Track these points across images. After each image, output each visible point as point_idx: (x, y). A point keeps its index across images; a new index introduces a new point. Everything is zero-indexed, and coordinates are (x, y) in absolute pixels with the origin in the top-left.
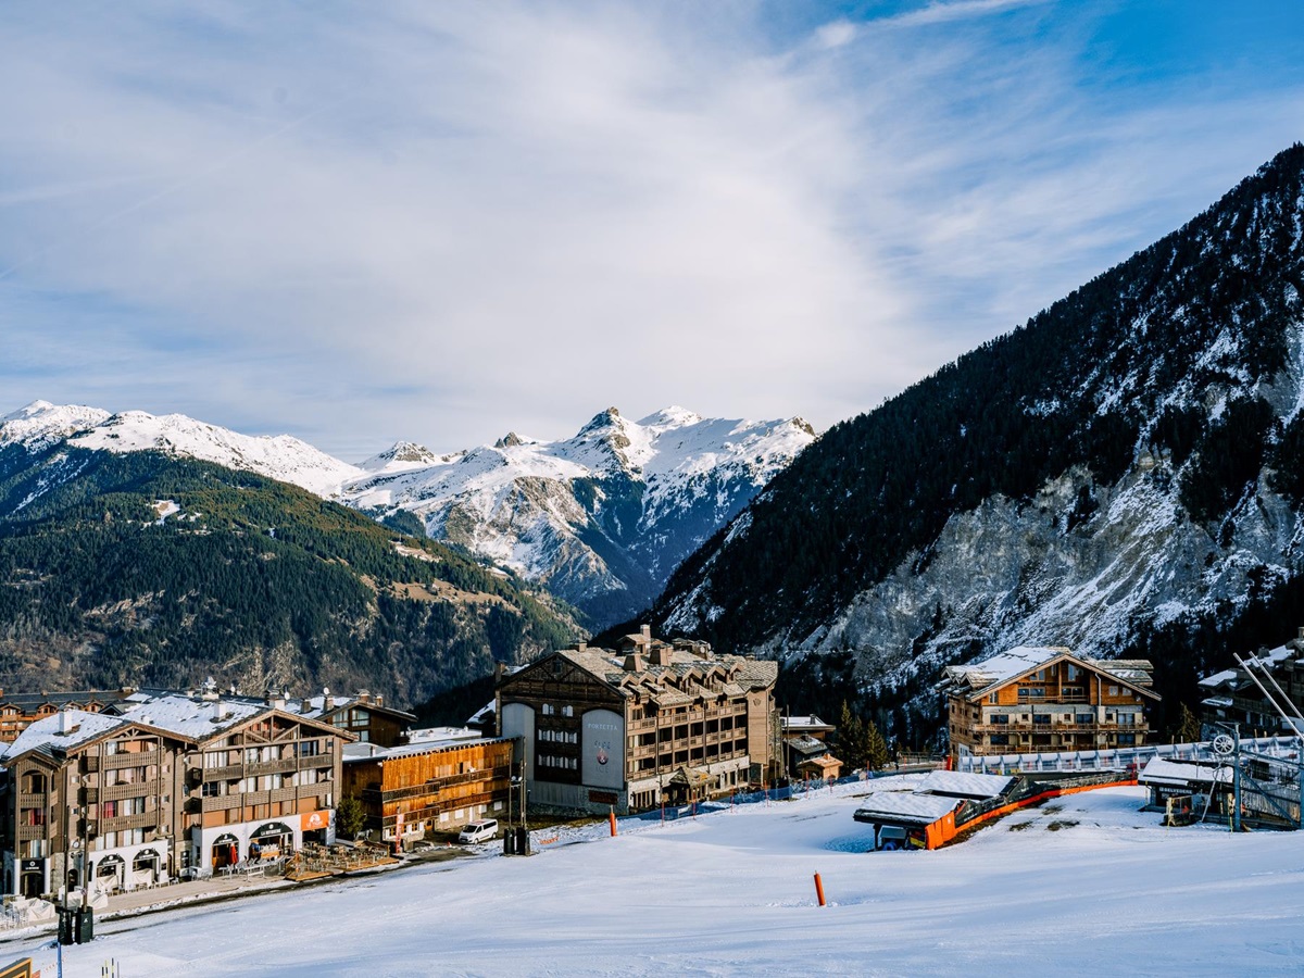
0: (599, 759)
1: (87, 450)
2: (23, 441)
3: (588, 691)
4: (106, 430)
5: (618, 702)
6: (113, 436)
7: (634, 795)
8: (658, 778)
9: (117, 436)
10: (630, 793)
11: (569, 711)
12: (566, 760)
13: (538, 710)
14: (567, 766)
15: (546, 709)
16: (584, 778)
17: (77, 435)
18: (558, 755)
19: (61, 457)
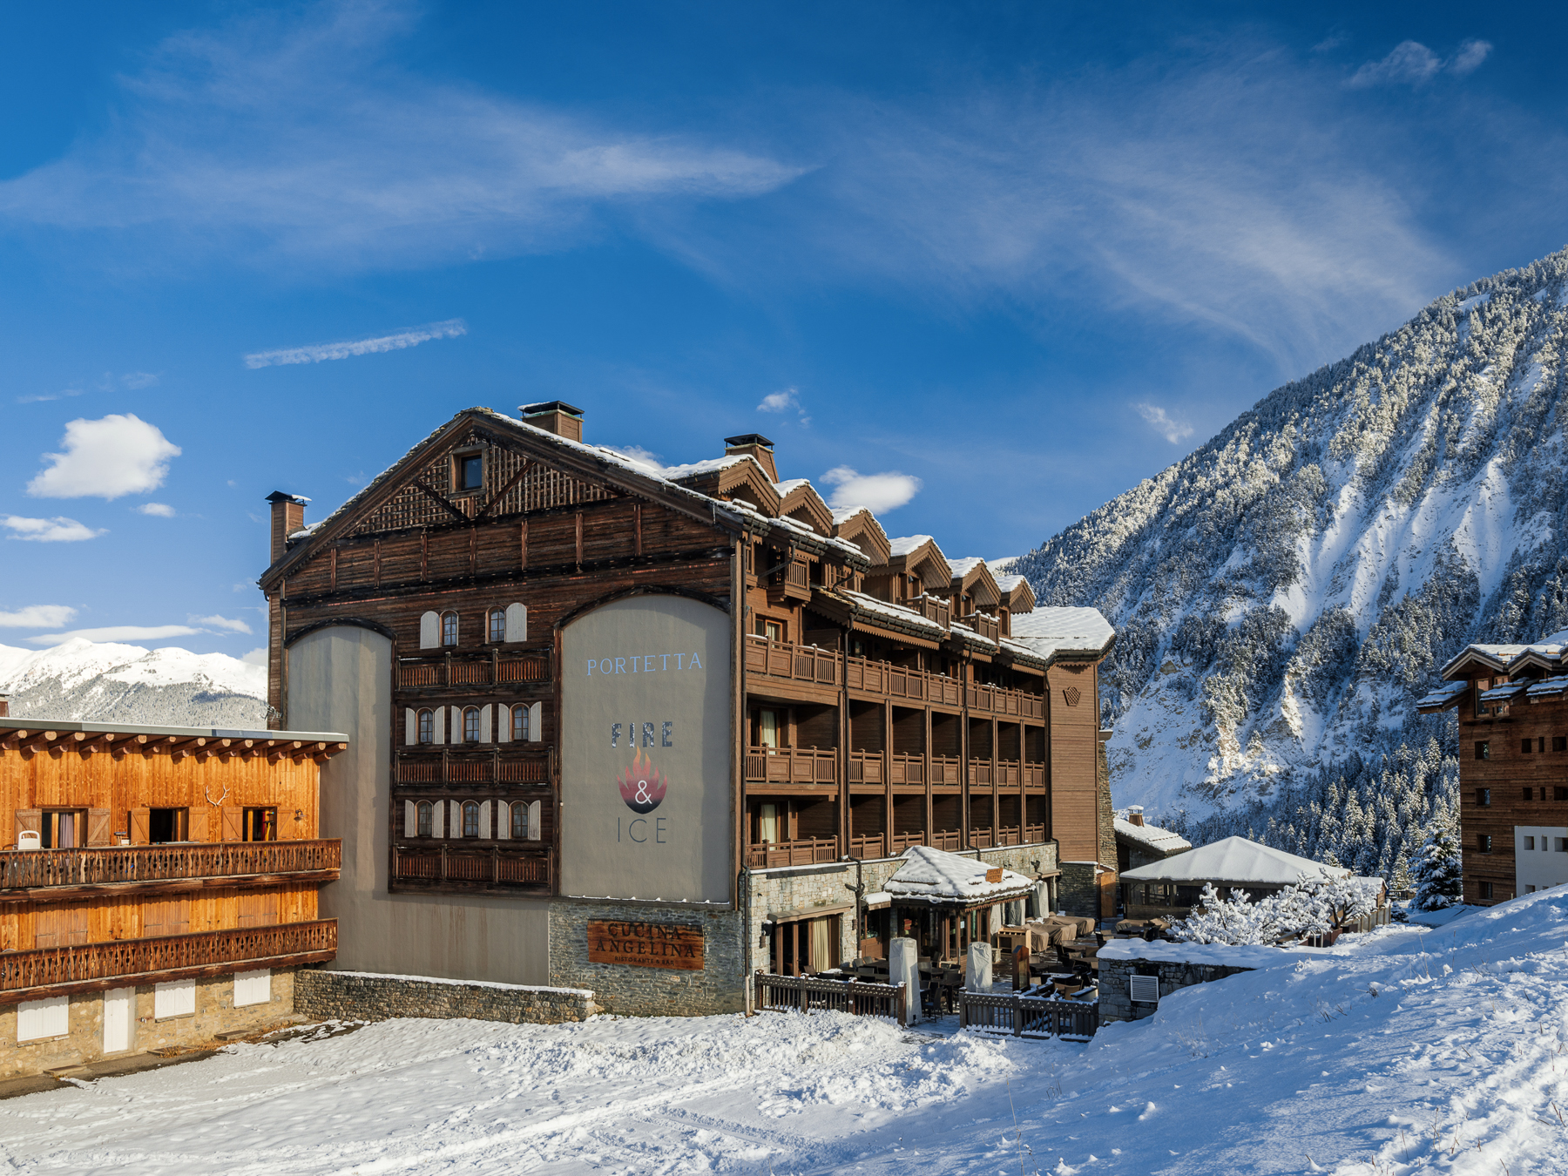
0: (628, 791)
1: (125, 684)
2: (60, 676)
3: (586, 535)
4: (144, 666)
5: (700, 555)
6: (150, 671)
7: (771, 930)
8: (850, 877)
9: (154, 671)
10: (758, 919)
11: (515, 623)
12: (503, 808)
13: (402, 636)
14: (504, 833)
15: (432, 630)
16: (567, 872)
17: (116, 669)
18: (470, 793)
19: (98, 690)
